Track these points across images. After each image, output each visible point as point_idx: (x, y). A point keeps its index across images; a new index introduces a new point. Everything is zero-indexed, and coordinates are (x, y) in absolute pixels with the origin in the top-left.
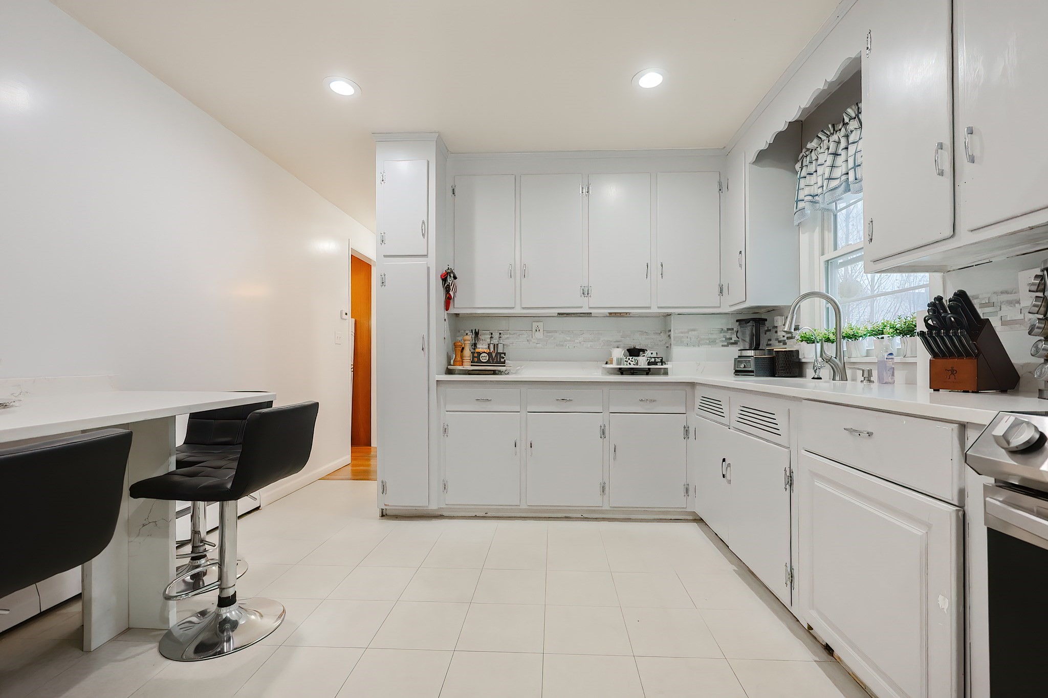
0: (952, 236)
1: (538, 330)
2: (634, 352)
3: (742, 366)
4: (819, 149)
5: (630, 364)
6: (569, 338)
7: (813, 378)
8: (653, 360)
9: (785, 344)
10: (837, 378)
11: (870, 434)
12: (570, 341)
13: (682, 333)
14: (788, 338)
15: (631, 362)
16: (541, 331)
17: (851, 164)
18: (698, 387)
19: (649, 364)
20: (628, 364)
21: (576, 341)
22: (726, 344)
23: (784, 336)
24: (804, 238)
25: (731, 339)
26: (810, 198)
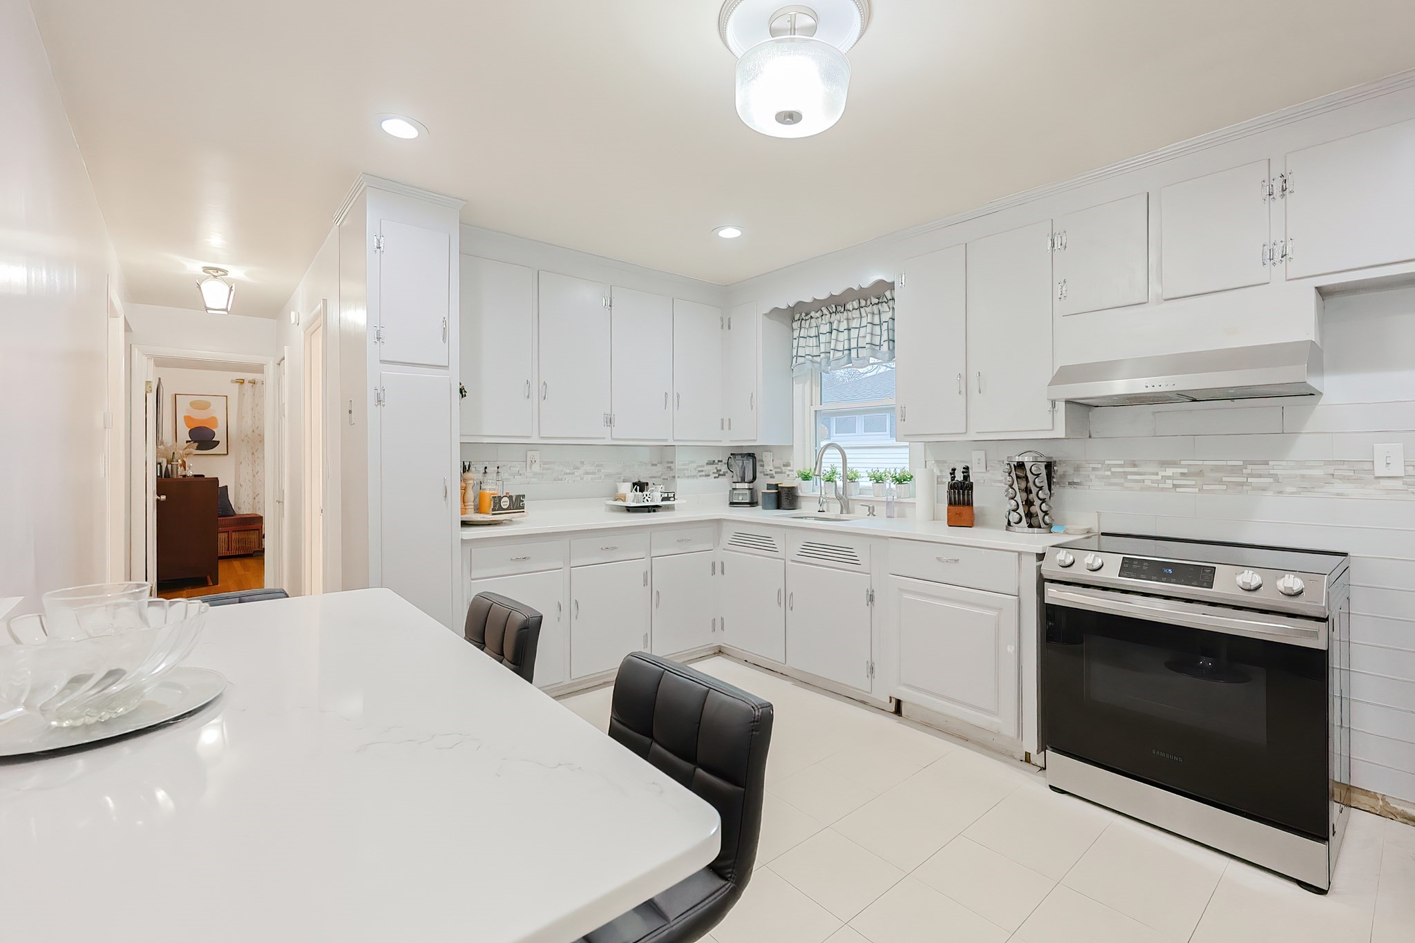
0: (966, 433)
1: (533, 462)
2: (641, 486)
3: (740, 498)
4: (820, 319)
5: (647, 500)
6: (568, 471)
7: (819, 511)
8: (666, 495)
9: (772, 477)
10: (844, 512)
11: (957, 561)
12: (570, 474)
13: (683, 465)
14: (776, 473)
15: (649, 499)
16: (538, 462)
17: (854, 344)
18: (724, 523)
19: (663, 499)
20: (645, 500)
21: (576, 474)
22: (717, 475)
23: (771, 470)
24: (798, 388)
25: (720, 470)
26: (810, 357)
